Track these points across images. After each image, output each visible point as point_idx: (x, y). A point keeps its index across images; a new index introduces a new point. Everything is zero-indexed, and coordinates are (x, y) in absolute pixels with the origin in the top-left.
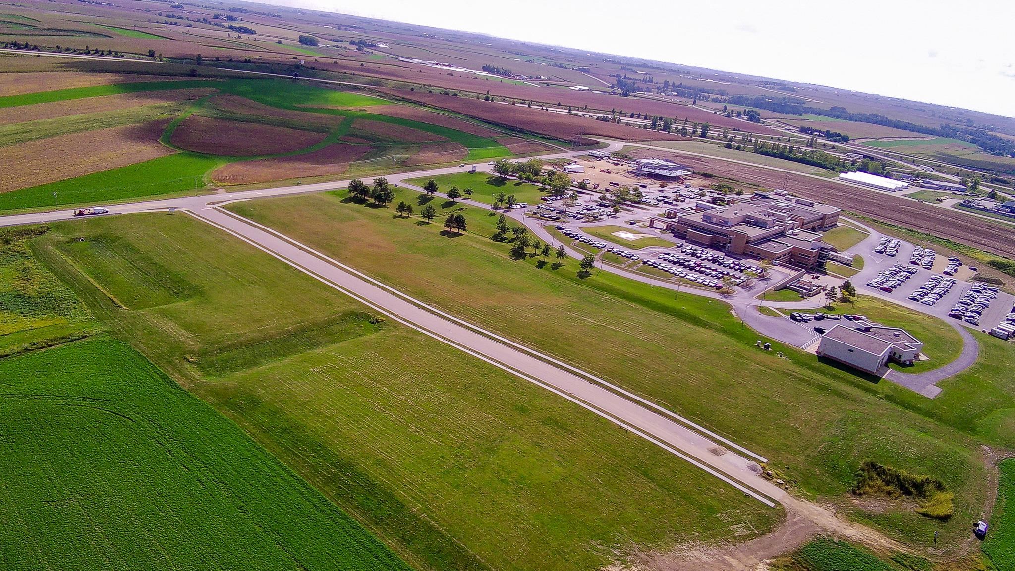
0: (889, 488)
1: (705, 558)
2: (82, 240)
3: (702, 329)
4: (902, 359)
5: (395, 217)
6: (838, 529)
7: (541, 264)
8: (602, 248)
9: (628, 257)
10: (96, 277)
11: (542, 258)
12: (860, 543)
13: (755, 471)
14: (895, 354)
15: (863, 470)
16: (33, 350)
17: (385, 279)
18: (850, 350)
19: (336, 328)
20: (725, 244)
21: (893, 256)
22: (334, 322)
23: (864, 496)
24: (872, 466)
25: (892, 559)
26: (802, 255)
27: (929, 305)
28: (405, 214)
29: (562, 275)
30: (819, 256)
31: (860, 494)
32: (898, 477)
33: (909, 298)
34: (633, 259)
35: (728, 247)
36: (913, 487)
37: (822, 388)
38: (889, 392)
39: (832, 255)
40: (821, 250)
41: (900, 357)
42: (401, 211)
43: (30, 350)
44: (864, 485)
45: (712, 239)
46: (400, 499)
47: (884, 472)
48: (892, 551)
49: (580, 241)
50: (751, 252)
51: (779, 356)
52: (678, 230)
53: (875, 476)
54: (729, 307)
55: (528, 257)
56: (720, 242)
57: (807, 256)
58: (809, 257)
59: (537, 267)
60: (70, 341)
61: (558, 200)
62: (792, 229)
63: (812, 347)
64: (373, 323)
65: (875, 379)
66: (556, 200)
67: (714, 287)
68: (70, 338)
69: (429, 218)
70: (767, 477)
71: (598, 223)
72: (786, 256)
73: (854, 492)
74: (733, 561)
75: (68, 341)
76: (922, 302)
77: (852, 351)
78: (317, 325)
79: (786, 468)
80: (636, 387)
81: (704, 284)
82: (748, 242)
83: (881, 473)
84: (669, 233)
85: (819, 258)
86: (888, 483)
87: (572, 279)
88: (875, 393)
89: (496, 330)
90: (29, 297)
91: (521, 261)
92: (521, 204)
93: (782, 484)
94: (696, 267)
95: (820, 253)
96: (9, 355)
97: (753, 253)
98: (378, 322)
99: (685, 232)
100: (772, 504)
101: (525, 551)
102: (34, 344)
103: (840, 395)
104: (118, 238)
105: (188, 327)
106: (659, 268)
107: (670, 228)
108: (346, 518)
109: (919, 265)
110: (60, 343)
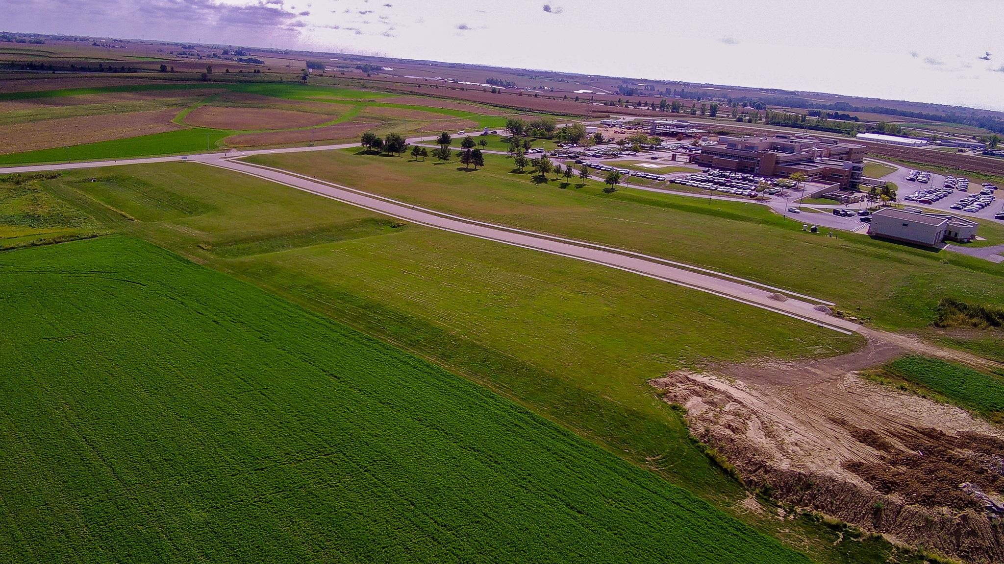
0: (975, 320)
1: (784, 367)
2: (94, 181)
3: (743, 223)
4: (959, 237)
5: (409, 161)
6: (927, 351)
7: (564, 186)
8: (625, 174)
9: (654, 179)
10: (109, 203)
11: (565, 180)
12: (954, 360)
13: (824, 311)
14: (950, 232)
15: (942, 305)
16: (40, 245)
17: (403, 199)
18: (904, 225)
19: (355, 230)
20: (753, 168)
21: (926, 182)
22: (354, 226)
23: (947, 328)
24: (953, 303)
25: (994, 373)
26: (834, 175)
28: (420, 158)
29: (587, 192)
30: (852, 175)
31: (944, 327)
32: (982, 310)
33: (951, 208)
34: (659, 180)
35: (757, 170)
36: (999, 318)
37: (879, 257)
38: (949, 257)
39: (864, 179)
40: (853, 170)
41: (956, 234)
42: (416, 155)
43: (36, 245)
44: (946, 319)
45: (738, 163)
46: (437, 326)
47: (965, 308)
48: (991, 367)
49: (602, 170)
50: (781, 173)
51: (828, 236)
52: (703, 161)
53: (956, 310)
54: (768, 208)
55: (549, 181)
56: (747, 167)
57: (840, 176)
58: (842, 176)
59: (560, 188)
60: (79, 239)
61: (575, 147)
62: (820, 156)
63: (863, 229)
64: (394, 227)
65: (937, 250)
66: (572, 147)
67: (748, 195)
68: (78, 237)
69: (445, 159)
70: (839, 315)
71: (617, 159)
72: (818, 176)
73: (937, 325)
74: (818, 372)
75: (77, 239)
76: (965, 210)
77: (906, 225)
78: (336, 227)
79: (858, 309)
80: (679, 258)
81: (737, 194)
82: (777, 163)
83: (963, 308)
84: (693, 163)
85: (851, 178)
86: (971, 317)
87: (600, 195)
88: (937, 259)
89: (524, 228)
90: (38, 217)
91: (543, 184)
92: (537, 149)
93: (855, 320)
94: (726, 183)
95: (853, 173)
96: (14, 248)
97: (783, 173)
98: (399, 226)
99: (709, 162)
100: (850, 333)
101: (579, 359)
102: (41, 240)
103: (900, 261)
104: (130, 178)
105: (202, 229)
106: (688, 185)
107: (693, 159)
108: (378, 343)
109: (953, 188)
110: (68, 241)
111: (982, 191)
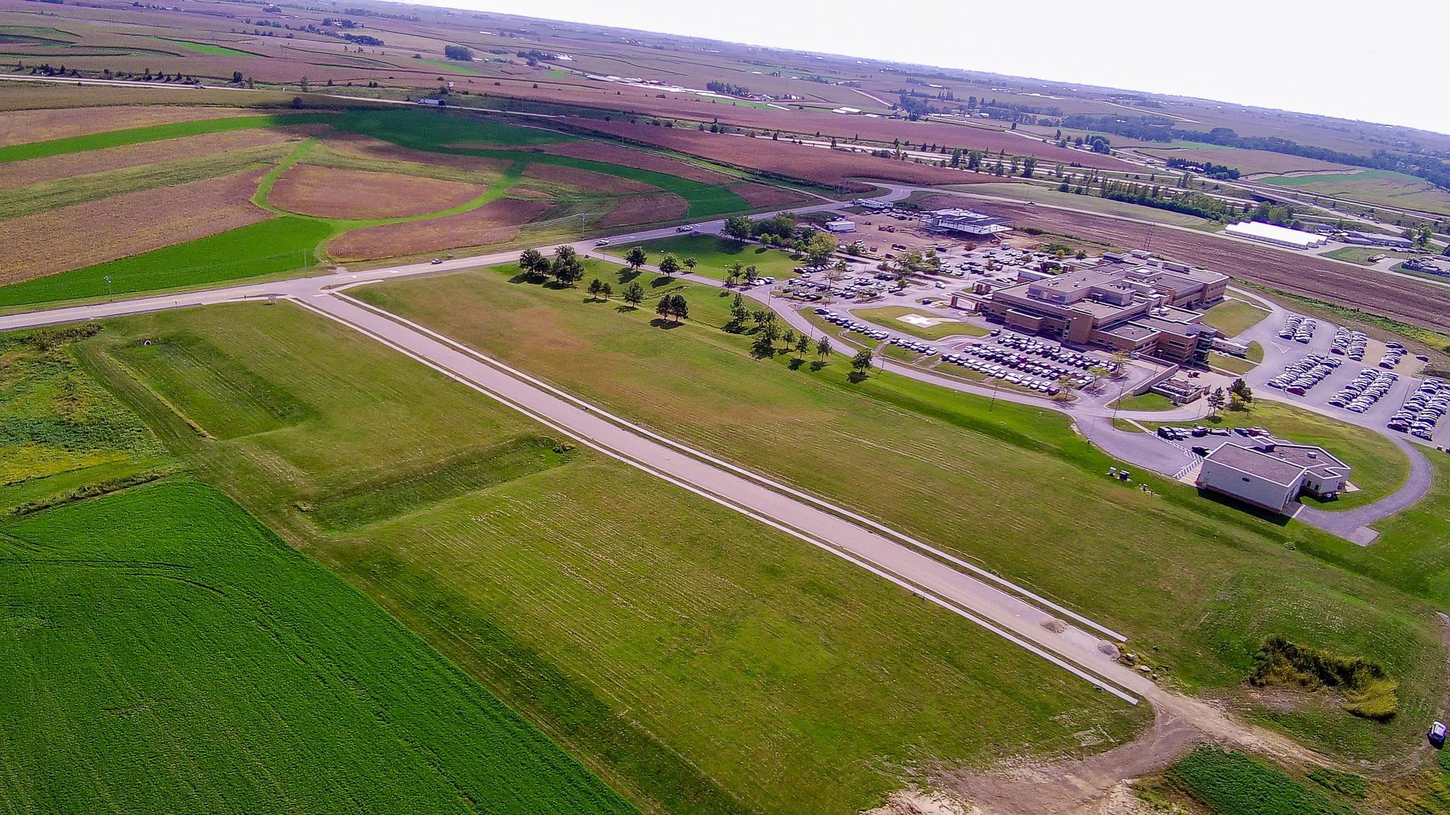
0: (1303, 676)
1: (1038, 778)
2: (148, 343)
3: (1030, 453)
4: (1321, 491)
5: (586, 301)
6: (1229, 736)
7: (796, 365)
8: (882, 338)
9: (920, 351)
10: (170, 395)
11: (797, 355)
12: (1261, 754)
13: (1109, 654)
14: (1309, 483)
15: (1265, 650)
16: (83, 498)
17: (574, 389)
18: (1244, 479)
19: (506, 460)
20: (1062, 330)
21: (1305, 342)
22: (504, 451)
23: (1268, 688)
24: (1279, 644)
25: (1309, 777)
26: (1173, 343)
27: (1359, 411)
28: (601, 297)
29: (826, 380)
30: (1199, 344)
31: (1262, 685)
32: (1316, 659)
33: (1330, 403)
34: (928, 354)
35: (1066, 334)
36: (1338, 673)
37: (1205, 534)
38: (1300, 537)
39: (1217, 342)
40: (1201, 336)
41: (1317, 487)
42: (594, 292)
43: (78, 499)
44: (1267, 673)
45: (1041, 323)
46: (601, 698)
47: (1295, 653)
48: (1308, 765)
49: (851, 330)
50: (1099, 341)
51: (1142, 489)
52: (993, 311)
53: (1284, 659)
54: (1068, 420)
55: (776, 353)
56: (1053, 327)
57: (1181, 345)
58: (1183, 346)
59: (790, 367)
60: (135, 485)
61: (819, 271)
62: (1158, 306)
63: (1190, 474)
64: (558, 452)
65: (1282, 519)
66: (815, 271)
67: (1046, 391)
68: (134, 481)
69: (634, 301)
70: (1127, 662)
71: (876, 304)
72: (1150, 345)
73: (1253, 682)
74: (1079, 783)
75: (131, 485)
76: (1349, 408)
77: (1247, 480)
78: (480, 456)
79: (1154, 649)
80: (937, 538)
81: (1032, 388)
82: (1094, 327)
83: (1292, 654)
84: (979, 315)
85: (1198, 347)
86: (1301, 669)
87: (842, 385)
88: (1281, 539)
89: (734, 459)
90: (76, 425)
91: (766, 359)
92: (765, 279)
93: (1148, 671)
94: (1019, 363)
95: (1200, 340)
96: (50, 506)
97: (1102, 341)
98: (565, 450)
99: (1002, 314)
100: (1134, 701)
101: (780, 770)
102: (85, 490)
103: (1231, 543)
104: (198, 339)
105: (299, 462)
106: (966, 366)
107: (981, 309)
108: (526, 727)
109: (1343, 354)
110: (121, 488)
111: (1382, 361)
